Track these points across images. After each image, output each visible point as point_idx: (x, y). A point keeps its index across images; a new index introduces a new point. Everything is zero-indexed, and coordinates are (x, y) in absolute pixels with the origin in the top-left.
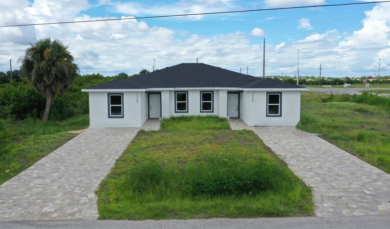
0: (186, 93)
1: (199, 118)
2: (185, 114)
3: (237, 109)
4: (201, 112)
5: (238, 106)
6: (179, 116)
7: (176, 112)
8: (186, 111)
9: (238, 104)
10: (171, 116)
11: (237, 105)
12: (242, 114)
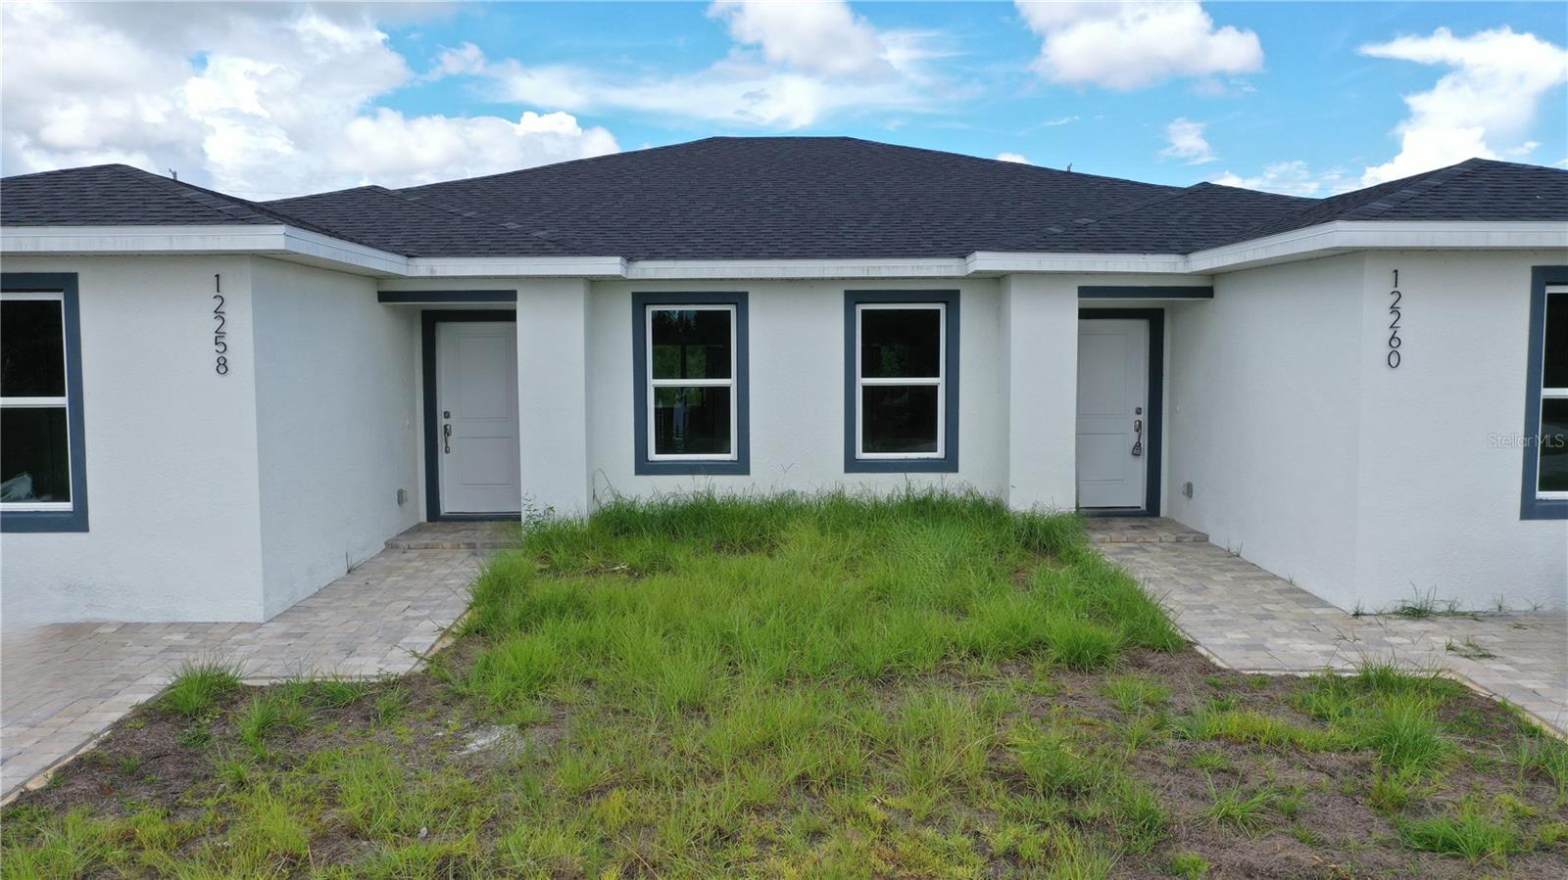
0: (732, 309)
1: (839, 515)
2: (723, 487)
3: (1138, 445)
4: (852, 465)
5: (1144, 418)
6: (671, 502)
7: (643, 467)
8: (732, 456)
9: (1144, 403)
10: (607, 500)
11: (1139, 411)
12: (1189, 486)
